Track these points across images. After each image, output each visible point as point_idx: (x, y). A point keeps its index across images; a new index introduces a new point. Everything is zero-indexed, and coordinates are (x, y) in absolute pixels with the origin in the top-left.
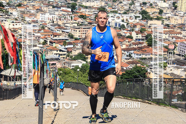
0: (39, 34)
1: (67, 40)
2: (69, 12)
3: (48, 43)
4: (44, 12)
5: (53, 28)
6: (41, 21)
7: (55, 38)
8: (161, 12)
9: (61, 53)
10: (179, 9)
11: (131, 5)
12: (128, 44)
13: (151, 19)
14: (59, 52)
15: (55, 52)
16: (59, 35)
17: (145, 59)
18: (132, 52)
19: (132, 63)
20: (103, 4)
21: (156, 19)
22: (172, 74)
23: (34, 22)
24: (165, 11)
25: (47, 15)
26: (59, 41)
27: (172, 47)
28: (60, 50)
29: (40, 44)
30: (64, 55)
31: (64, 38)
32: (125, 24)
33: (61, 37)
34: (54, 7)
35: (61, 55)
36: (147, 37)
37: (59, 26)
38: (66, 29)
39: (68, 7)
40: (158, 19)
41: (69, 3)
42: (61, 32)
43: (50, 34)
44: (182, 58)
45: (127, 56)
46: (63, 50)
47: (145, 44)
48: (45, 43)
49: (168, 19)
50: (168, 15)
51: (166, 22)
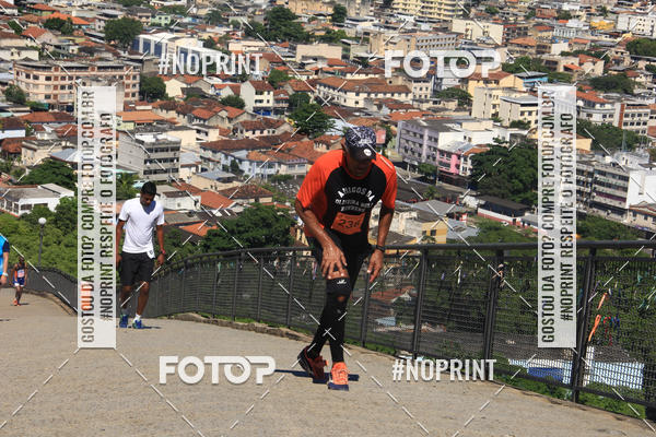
2: (6, 6)
8: (339, 14)
10: (398, 4)
12: (227, 125)
13: (307, 39)
17: (287, 179)
18: (242, 154)
19: (244, 193)
21: (323, 39)
24: (352, 13)
36: (292, 103)
40: (330, 39)
44: (410, 176)
45: (225, 168)
47: (288, 126)
49: (364, 38)
50: (362, 26)
51: (358, 51)
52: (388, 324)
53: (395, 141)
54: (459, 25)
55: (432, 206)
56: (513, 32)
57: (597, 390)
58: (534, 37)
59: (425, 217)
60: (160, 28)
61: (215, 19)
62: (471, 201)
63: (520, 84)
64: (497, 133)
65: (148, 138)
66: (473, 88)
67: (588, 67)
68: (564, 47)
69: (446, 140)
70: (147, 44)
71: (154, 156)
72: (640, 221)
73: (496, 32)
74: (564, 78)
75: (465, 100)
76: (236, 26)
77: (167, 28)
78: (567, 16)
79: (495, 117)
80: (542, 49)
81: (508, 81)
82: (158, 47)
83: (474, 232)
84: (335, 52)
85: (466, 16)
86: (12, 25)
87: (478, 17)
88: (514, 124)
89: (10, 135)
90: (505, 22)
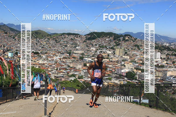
0: (54, 66)
2: (68, 55)
3: (59, 69)
4: (57, 56)
5: (61, 63)
6: (55, 60)
7: (62, 67)
8: (108, 55)
9: (64, 74)
10: (116, 54)
11: (95, 52)
13: (104, 58)
15: (62, 73)
20: (83, 52)
21: (106, 58)
22: (114, 83)
24: (110, 55)
25: (58, 57)
26: (63, 69)
27: (114, 71)
28: (64, 73)
29: (55, 70)
30: (66, 75)
31: (66, 67)
32: (93, 61)
33: (64, 67)
34: (61, 53)
35: (64, 75)
37: (63, 62)
38: (67, 63)
39: (68, 53)
40: (107, 58)
42: (64, 64)
43: (59, 65)
44: (118, 76)
46: (65, 72)
48: (57, 69)
49: (112, 58)
50: (111, 57)
51: (111, 60)
53: (116, 71)
54: (124, 57)
55: (121, 79)
56: (130, 57)
57: (143, 103)
58: (133, 58)
59: (120, 81)
60: (86, 57)
61: (93, 56)
62: (126, 79)
63: (132, 64)
64: (129, 70)
65: (85, 71)
66: (126, 64)
67: (140, 62)
68: (137, 59)
69: (122, 71)
70: (85, 59)
71: (85, 73)
73: (128, 57)
74: (137, 63)
75: (125, 66)
76: (96, 57)
77: (87, 57)
78: (137, 55)
79: (129, 68)
80: (134, 59)
81: (130, 63)
82: (86, 60)
83: (126, 83)
84: (108, 60)
85: (124, 55)
86: (69, 58)
87: (126, 56)
88: (131, 69)
89: (68, 71)
90: (129, 56)
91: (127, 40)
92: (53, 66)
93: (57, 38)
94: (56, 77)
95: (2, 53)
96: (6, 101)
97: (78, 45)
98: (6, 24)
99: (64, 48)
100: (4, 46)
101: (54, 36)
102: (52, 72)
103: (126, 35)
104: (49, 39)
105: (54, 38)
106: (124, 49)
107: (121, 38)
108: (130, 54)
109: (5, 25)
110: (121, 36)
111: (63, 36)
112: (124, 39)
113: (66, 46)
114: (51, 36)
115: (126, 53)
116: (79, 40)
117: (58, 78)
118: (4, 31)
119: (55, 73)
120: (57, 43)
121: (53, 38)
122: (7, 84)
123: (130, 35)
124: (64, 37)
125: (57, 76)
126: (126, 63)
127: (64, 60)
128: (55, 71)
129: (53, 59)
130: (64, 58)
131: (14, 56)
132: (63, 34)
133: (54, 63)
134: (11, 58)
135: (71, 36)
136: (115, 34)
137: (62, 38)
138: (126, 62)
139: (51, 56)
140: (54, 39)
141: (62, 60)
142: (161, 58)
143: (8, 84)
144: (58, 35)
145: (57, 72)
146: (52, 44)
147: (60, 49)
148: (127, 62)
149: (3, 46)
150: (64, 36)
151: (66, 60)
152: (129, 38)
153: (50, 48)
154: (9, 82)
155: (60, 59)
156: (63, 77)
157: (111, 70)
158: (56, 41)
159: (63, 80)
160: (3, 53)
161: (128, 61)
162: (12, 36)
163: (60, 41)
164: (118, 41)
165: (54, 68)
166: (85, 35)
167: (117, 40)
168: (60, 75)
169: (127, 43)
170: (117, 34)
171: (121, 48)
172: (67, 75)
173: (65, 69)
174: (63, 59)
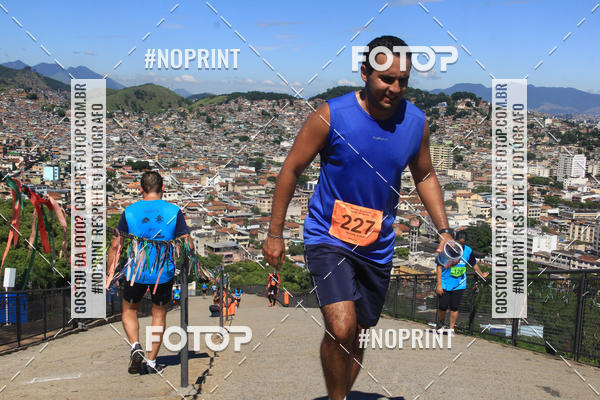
1: (249, 216)
2: (251, 172)
3: (220, 223)
4: (211, 174)
5: (226, 198)
6: (209, 189)
7: (230, 214)
9: (241, 237)
14: (236, 236)
15: (231, 237)
16: (237, 209)
22: (418, 267)
23: (197, 189)
25: (218, 180)
26: (237, 220)
27: (415, 224)
28: (239, 234)
29: (206, 224)
30: (246, 240)
31: (244, 214)
33: (239, 213)
34: (228, 166)
35: (241, 241)
37: (237, 194)
38: (248, 200)
39: (250, 165)
41: (251, 159)
42: (240, 205)
43: (222, 207)
44: (431, 241)
46: (244, 232)
48: (214, 222)
49: (407, 179)
50: (406, 174)
51: (405, 185)
52: (423, 309)
53: (424, 225)
54: (451, 172)
56: (475, 175)
58: (485, 177)
63: (480, 198)
64: (471, 220)
66: (458, 200)
70: (311, 185)
72: (539, 260)
73: (468, 175)
75: (455, 206)
79: (469, 213)
80: (489, 182)
81: (475, 197)
85: (454, 168)
86: (254, 180)
87: (459, 169)
88: (478, 216)
89: (253, 227)
90: (472, 171)
91: (463, 114)
92: (200, 210)
93: (214, 110)
94: (211, 248)
95: (24, 167)
96: (42, 336)
97: (289, 136)
98: (31, 65)
99: (237, 145)
100: (27, 142)
101: (201, 105)
102: (198, 231)
103: (458, 96)
104: (183, 115)
105: (204, 111)
106: (452, 146)
107: (442, 107)
108: (475, 163)
109: (28, 68)
110: (441, 97)
111: (232, 103)
112: (451, 111)
113: (245, 139)
114: (189, 104)
115: (459, 159)
116: (290, 116)
117: (218, 253)
118: (28, 90)
119: (209, 236)
120: (212, 127)
121: (198, 110)
122: (42, 277)
123: (472, 96)
124: (237, 106)
125: (215, 246)
126: (460, 195)
127: (238, 189)
128: (209, 227)
129: (199, 185)
130: (239, 181)
131: (62, 177)
132: (235, 96)
133: (202, 200)
134: (55, 184)
135: (260, 103)
136: (419, 92)
137: (231, 111)
138: (458, 192)
139: (194, 174)
140: (200, 115)
141: (230, 188)
142: (588, 175)
143: (45, 278)
144: (214, 100)
145: (214, 232)
146: (196, 133)
147: (224, 151)
148: (464, 192)
149: (23, 144)
150: (236, 102)
151: (246, 188)
152: (468, 104)
153: (190, 146)
154: (50, 270)
155: (225, 186)
156: (235, 248)
157: (405, 220)
158: (209, 121)
159: (237, 258)
160: (26, 169)
161: (465, 188)
162: (54, 106)
163: (223, 122)
164: (428, 118)
165: (204, 219)
166: (311, 99)
167: (428, 115)
168: (226, 241)
169: (463, 122)
170: (427, 93)
171: (440, 143)
172: (251, 242)
173: (242, 223)
174: (233, 185)
